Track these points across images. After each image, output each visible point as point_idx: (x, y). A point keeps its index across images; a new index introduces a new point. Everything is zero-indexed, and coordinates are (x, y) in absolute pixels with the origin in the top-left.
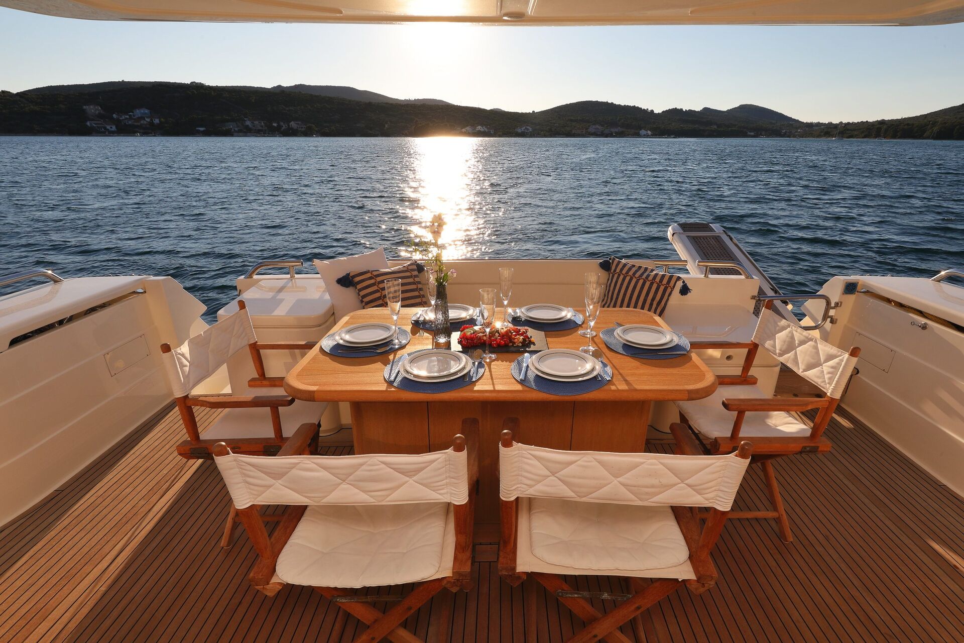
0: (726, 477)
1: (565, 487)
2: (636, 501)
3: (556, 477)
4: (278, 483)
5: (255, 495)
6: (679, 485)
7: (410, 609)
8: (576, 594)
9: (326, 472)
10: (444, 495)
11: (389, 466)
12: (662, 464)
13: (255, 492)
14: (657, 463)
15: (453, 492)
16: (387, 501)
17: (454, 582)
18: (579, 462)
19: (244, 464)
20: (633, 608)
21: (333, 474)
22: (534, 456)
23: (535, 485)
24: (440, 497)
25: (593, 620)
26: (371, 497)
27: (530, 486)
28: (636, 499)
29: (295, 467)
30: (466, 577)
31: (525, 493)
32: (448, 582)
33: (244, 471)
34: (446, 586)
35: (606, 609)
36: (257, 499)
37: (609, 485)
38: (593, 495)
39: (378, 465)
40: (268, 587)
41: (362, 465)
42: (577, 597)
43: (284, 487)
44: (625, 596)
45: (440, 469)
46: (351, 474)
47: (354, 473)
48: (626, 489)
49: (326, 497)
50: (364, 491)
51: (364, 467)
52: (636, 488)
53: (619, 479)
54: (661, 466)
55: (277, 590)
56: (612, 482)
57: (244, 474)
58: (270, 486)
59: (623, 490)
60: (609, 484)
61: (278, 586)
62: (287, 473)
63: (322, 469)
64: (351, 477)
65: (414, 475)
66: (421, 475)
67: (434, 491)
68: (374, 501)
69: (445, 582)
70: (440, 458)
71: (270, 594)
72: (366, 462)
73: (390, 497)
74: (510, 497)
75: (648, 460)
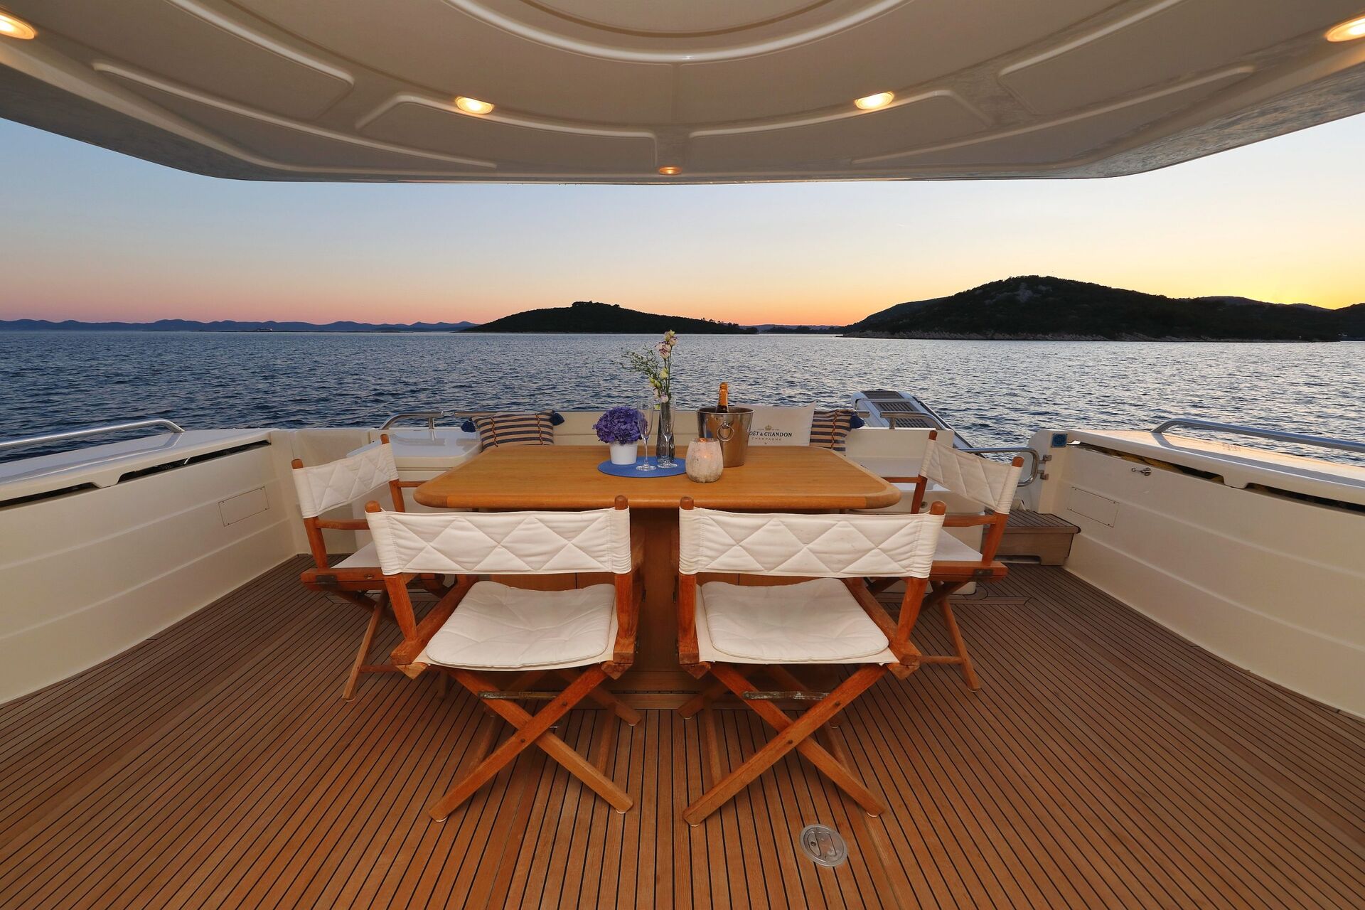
0: (922, 539)
1: (750, 558)
2: (828, 572)
3: (741, 546)
4: (429, 546)
5: (404, 560)
6: (873, 551)
7: (565, 705)
8: (766, 694)
9: (481, 533)
10: (606, 564)
11: (548, 524)
12: (853, 525)
13: (403, 557)
14: (849, 525)
15: (615, 559)
16: (545, 570)
17: (615, 666)
18: (766, 527)
19: (397, 522)
20: (831, 705)
21: (487, 534)
22: (717, 522)
23: (717, 557)
24: (600, 565)
25: (785, 726)
26: (527, 563)
27: (713, 558)
28: (828, 569)
29: (449, 525)
30: (628, 659)
31: (707, 567)
32: (609, 666)
33: (397, 532)
34: (606, 671)
35: (797, 711)
36: (407, 566)
37: (798, 554)
38: (781, 567)
39: (535, 523)
40: (410, 666)
41: (519, 523)
42: (766, 699)
43: (436, 551)
44: (820, 695)
45: (600, 530)
46: (507, 534)
47: (510, 532)
48: (817, 557)
49: (479, 562)
50: (520, 556)
51: (521, 526)
52: (827, 555)
53: (810, 546)
54: (852, 529)
55: (420, 670)
56: (801, 550)
57: (395, 534)
58: (421, 550)
59: (813, 557)
60: (798, 552)
61: (421, 666)
62: (441, 532)
63: (477, 529)
64: (507, 539)
65: (573, 537)
66: (581, 536)
67: (593, 557)
68: (530, 569)
69: (605, 666)
70: (600, 517)
71: (412, 675)
72: (524, 520)
73: (548, 564)
74: (691, 571)
75: (839, 521)
